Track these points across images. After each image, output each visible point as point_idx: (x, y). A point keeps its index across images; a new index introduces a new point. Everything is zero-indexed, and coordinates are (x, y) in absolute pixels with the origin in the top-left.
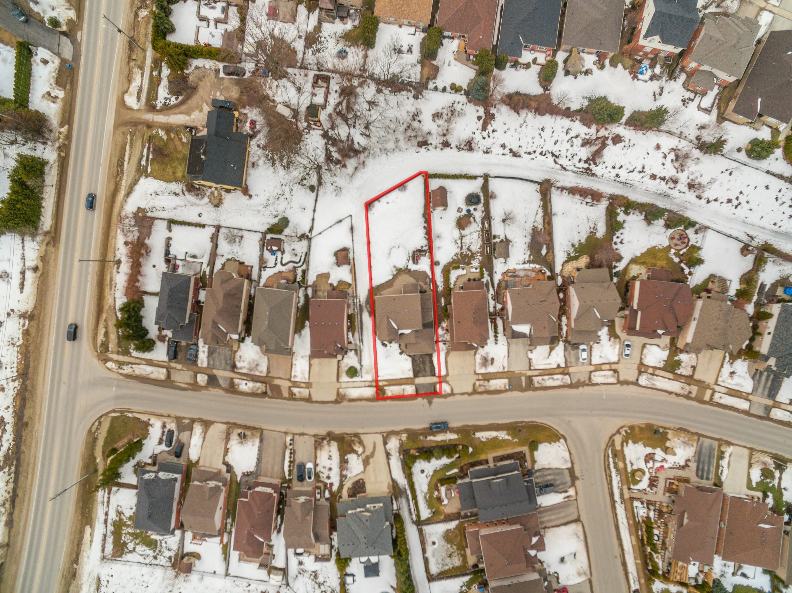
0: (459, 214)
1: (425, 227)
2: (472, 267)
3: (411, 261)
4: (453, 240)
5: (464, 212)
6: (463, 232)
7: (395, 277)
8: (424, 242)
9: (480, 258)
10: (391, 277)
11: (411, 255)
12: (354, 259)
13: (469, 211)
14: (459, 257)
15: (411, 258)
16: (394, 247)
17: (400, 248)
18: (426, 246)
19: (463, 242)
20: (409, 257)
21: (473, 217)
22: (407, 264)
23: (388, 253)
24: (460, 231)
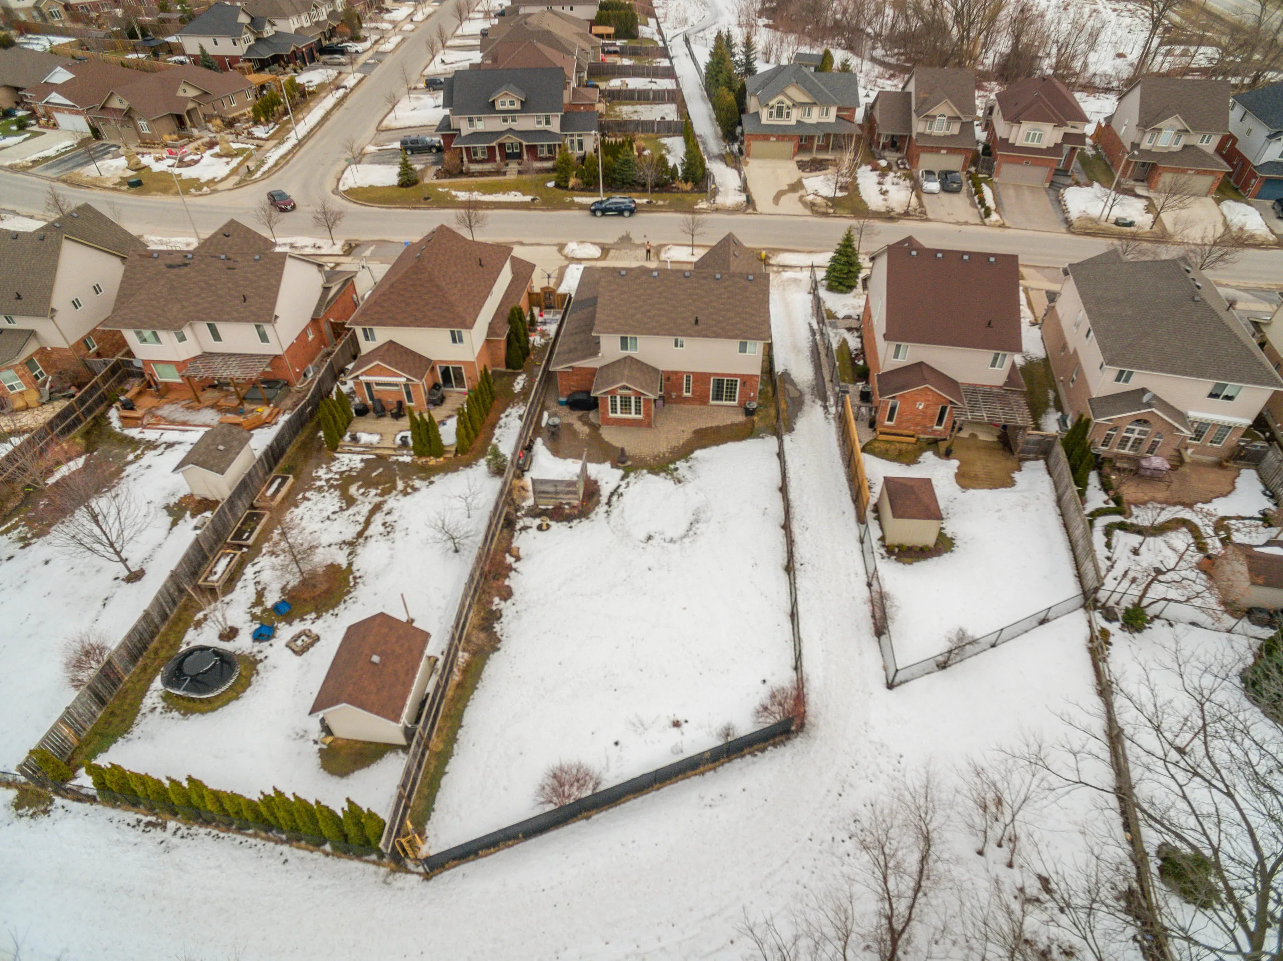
0: (317, 627)
1: (507, 594)
2: (370, 447)
3: (605, 491)
4: (397, 535)
5: (286, 632)
6: (341, 559)
7: (684, 452)
8: (526, 541)
9: (322, 472)
10: (698, 453)
11: (602, 509)
12: (861, 519)
13: (263, 635)
14: (400, 485)
15: (604, 499)
16: (672, 541)
17: (643, 536)
18: (525, 528)
19: (359, 528)
20: (609, 503)
21: (258, 611)
22: (623, 484)
23: (701, 527)
24: (350, 564)
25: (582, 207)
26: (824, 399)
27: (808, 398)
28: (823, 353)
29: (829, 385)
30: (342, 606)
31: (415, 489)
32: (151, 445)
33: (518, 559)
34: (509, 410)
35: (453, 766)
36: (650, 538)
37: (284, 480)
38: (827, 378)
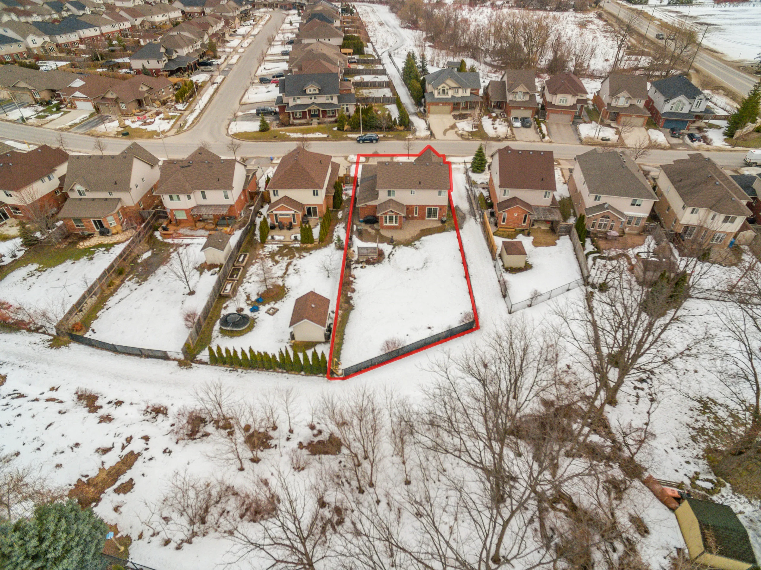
0: (276, 306)
1: (353, 291)
2: (280, 241)
3: (386, 254)
4: (301, 273)
5: (263, 309)
6: (280, 282)
7: (418, 238)
8: (358, 272)
9: (261, 252)
10: (423, 238)
11: (386, 260)
12: (494, 259)
13: (255, 309)
14: (297, 255)
15: (387, 256)
16: (417, 270)
17: (406, 269)
18: (355, 268)
19: (284, 271)
20: (389, 257)
21: (249, 302)
22: (394, 250)
23: (428, 264)
24: (284, 284)
25: (352, 139)
26: (475, 216)
27: (468, 216)
28: (472, 198)
29: (476, 211)
30: (285, 299)
31: (304, 256)
32: (180, 245)
33: (355, 278)
34: (338, 226)
35: (344, 347)
36: (408, 269)
37: (245, 255)
38: (475, 208)
